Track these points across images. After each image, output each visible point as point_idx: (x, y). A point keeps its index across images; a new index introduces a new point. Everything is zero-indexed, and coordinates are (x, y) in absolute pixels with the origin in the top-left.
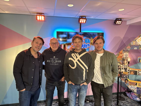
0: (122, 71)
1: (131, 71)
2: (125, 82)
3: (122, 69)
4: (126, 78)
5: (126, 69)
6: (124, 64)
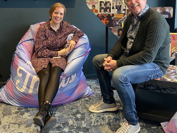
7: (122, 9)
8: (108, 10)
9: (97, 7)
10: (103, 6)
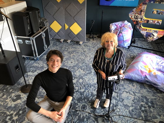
0: (138, 20)
1: (145, 20)
2: (139, 29)
3: (139, 19)
4: (140, 26)
5: (141, 19)
6: (141, 14)
7: (143, 19)
8: (137, 19)
9: (133, 17)
10: (135, 17)
